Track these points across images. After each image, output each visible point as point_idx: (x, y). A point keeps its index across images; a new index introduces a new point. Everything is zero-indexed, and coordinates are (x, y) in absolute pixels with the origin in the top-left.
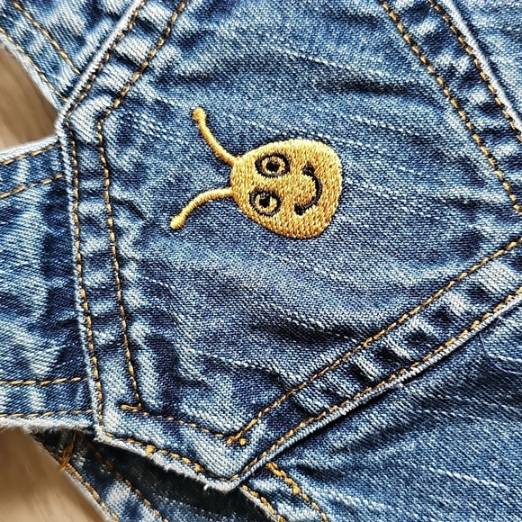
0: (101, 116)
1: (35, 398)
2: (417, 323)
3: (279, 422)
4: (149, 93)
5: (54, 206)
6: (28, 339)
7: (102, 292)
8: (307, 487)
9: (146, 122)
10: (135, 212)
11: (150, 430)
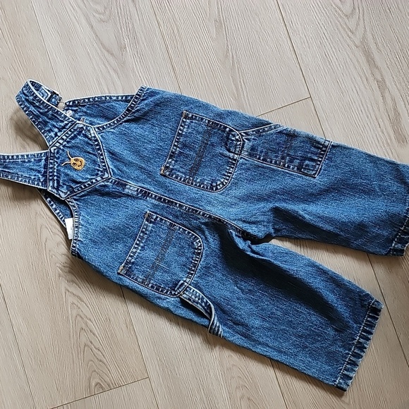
0: (55, 149)
1: (40, 184)
2: (89, 183)
3: (71, 192)
4: (62, 148)
5: (46, 160)
6: (40, 176)
7: (51, 172)
8: (73, 201)
9: (61, 151)
10: (57, 163)
11: (54, 190)
